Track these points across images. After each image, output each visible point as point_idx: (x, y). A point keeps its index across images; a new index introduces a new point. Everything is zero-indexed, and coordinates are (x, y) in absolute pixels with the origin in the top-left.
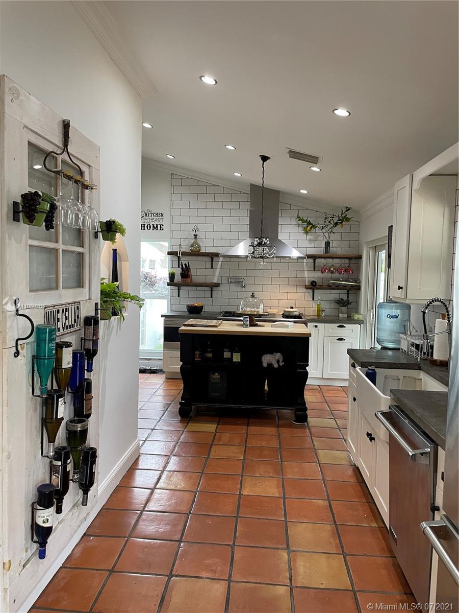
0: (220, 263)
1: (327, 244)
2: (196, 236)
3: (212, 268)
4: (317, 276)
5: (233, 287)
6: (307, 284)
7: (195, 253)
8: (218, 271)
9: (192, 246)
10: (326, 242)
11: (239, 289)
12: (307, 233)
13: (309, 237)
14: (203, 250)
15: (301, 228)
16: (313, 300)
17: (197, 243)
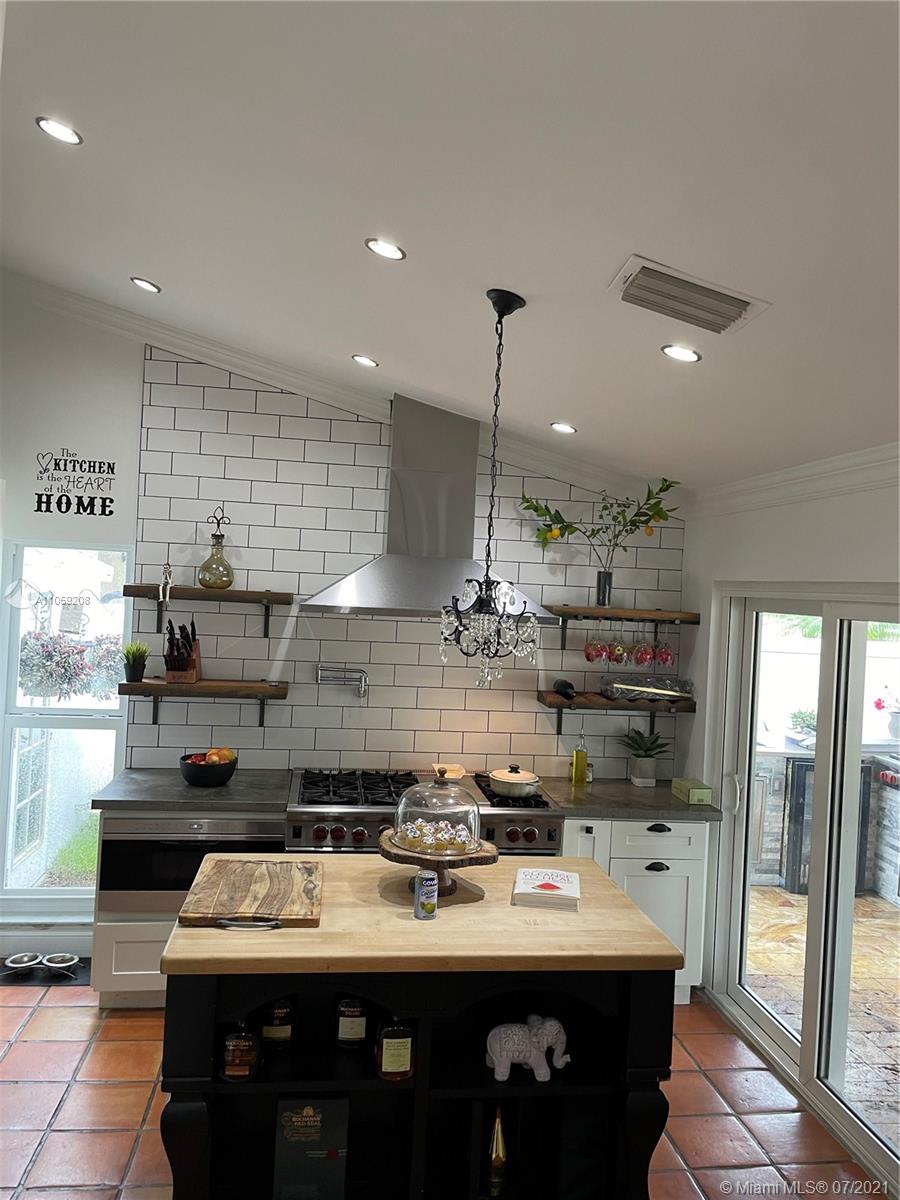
0: (291, 622)
1: (605, 579)
2: (218, 538)
3: (266, 635)
4: (570, 666)
5: (330, 695)
6: (542, 687)
7: (216, 591)
8: (284, 645)
9: (206, 568)
10: (600, 573)
11: (347, 699)
12: (544, 543)
13: (550, 556)
14: (240, 584)
15: (528, 528)
16: (559, 732)
17: (221, 562)
